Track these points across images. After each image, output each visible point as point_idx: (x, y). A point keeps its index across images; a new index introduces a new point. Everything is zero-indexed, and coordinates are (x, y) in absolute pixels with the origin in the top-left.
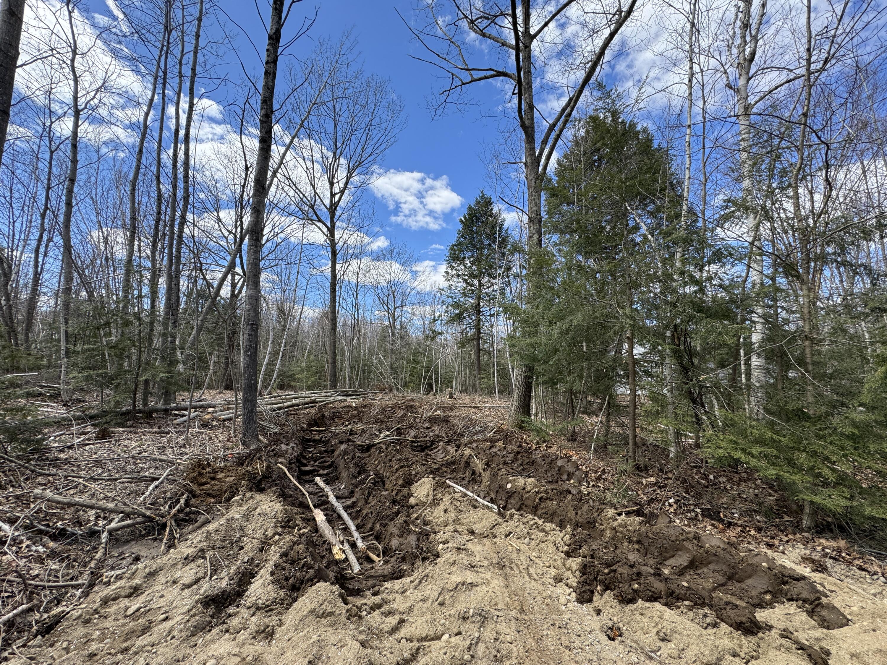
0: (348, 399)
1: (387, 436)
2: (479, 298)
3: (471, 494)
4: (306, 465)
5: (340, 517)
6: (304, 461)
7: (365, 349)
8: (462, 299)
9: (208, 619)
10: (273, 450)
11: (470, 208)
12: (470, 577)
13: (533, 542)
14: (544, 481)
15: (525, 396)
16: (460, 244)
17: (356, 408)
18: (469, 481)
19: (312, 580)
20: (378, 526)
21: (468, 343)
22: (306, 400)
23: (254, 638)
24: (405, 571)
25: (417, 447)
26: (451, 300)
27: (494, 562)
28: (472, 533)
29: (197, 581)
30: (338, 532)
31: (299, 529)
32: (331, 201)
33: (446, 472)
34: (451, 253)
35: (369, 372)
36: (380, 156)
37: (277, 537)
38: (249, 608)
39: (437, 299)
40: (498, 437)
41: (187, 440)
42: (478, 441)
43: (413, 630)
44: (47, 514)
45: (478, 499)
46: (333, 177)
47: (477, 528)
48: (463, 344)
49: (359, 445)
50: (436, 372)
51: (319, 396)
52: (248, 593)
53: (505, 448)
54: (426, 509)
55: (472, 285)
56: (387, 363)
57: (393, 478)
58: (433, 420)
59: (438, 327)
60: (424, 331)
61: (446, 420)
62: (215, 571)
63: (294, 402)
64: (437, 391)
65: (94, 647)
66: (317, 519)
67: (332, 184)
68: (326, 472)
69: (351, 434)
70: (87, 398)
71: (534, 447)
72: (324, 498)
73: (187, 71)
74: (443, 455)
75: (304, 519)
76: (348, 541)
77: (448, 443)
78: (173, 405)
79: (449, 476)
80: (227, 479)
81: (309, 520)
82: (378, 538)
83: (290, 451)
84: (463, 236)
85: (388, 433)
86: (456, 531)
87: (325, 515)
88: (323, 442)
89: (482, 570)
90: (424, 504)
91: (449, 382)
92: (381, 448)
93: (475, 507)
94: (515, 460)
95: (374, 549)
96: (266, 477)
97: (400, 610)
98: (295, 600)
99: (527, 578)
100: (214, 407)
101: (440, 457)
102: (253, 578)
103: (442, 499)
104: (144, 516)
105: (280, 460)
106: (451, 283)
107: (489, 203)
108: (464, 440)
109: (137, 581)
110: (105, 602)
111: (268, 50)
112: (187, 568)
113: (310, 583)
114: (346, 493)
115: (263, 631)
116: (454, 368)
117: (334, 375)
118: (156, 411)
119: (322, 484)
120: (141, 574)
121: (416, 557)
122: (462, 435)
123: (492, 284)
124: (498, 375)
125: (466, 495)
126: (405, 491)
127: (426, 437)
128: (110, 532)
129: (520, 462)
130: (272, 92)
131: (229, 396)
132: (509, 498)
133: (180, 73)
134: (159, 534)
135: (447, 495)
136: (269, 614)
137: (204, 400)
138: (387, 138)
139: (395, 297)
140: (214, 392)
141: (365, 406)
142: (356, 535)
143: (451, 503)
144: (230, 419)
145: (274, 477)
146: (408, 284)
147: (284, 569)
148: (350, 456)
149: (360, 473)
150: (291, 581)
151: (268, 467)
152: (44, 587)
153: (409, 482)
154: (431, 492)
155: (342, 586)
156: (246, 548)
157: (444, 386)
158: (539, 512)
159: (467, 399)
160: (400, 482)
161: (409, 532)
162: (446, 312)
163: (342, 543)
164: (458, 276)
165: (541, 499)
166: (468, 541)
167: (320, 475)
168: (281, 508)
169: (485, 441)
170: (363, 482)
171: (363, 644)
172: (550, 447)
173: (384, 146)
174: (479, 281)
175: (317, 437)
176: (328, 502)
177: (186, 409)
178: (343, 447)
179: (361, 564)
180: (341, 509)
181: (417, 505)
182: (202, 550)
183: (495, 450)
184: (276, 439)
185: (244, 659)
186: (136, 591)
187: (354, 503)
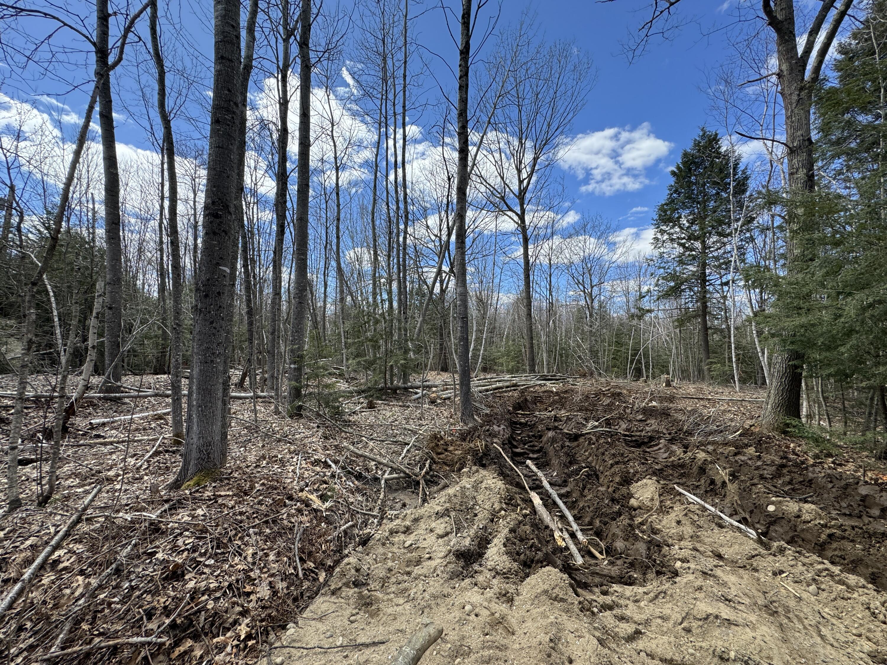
0: (548, 383)
1: (596, 427)
2: (704, 265)
3: (713, 509)
4: (517, 448)
5: (555, 503)
6: (515, 443)
7: (561, 332)
8: (678, 269)
9: (461, 569)
10: (488, 430)
11: (686, 155)
12: (726, 612)
13: (825, 594)
14: (834, 513)
15: (790, 391)
16: (672, 201)
17: (557, 394)
18: (706, 492)
19: (542, 562)
20: (597, 523)
21: (689, 320)
22: (508, 384)
23: (498, 598)
24: (636, 579)
25: (631, 441)
26: (662, 270)
27: (760, 602)
28: (720, 557)
29: (447, 534)
30: (555, 518)
31: (521, 509)
32: (520, 188)
33: (672, 475)
34: (660, 215)
35: (567, 356)
36: (568, 126)
37: (503, 512)
38: (490, 570)
39: (643, 270)
40: (746, 441)
41: (422, 413)
42: (713, 443)
43: (654, 646)
44: (351, 461)
45: (722, 515)
46: (521, 162)
47: (726, 552)
48: (681, 322)
49: (567, 434)
50: (646, 356)
51: (521, 379)
52: (486, 556)
53: (759, 457)
54: (652, 515)
55: (692, 250)
56: (585, 346)
57: (608, 473)
58: (648, 412)
59: (646, 304)
60: (629, 310)
61: (665, 414)
62: (458, 530)
63: (498, 385)
64: (647, 377)
65: (390, 564)
66: (535, 502)
67: (519, 171)
68: (535, 456)
69: (555, 420)
70: (358, 377)
71: (811, 461)
72: (537, 482)
73: (399, 109)
74: (666, 455)
75: (523, 500)
76: (567, 530)
77: (672, 441)
78: (409, 384)
79: (678, 481)
80: (456, 452)
81: (526, 501)
82: (598, 534)
83: (502, 432)
84: (676, 191)
85: (597, 424)
86: (695, 549)
87: (542, 499)
88: (529, 426)
89: (742, 607)
90: (649, 510)
91: (663, 367)
92: (591, 439)
93: (721, 526)
94: (778, 474)
95: (596, 546)
96: (486, 454)
97: (636, 619)
98: (527, 575)
99: (819, 640)
100: (436, 387)
101: (662, 455)
102: (489, 544)
103: (672, 508)
104: (405, 473)
105: (495, 441)
106: (662, 250)
107: (714, 140)
108: (695, 439)
109: (408, 523)
110: (392, 532)
111: (460, 66)
112: (439, 522)
113: (540, 565)
114: (560, 481)
115: (505, 595)
116: (670, 351)
117: (532, 360)
118: (399, 388)
119: (534, 468)
120: (410, 518)
121: (648, 567)
122: (690, 433)
123: (724, 244)
124: (738, 360)
125: (705, 509)
126: (624, 490)
127: (642, 431)
128: (386, 480)
129: (787, 478)
130: (466, 104)
131: (446, 377)
132: (772, 523)
133: (394, 113)
134: (415, 489)
135: (678, 504)
136: (507, 581)
137: (428, 381)
138: (575, 104)
139: (591, 275)
140: (434, 373)
141: (566, 392)
142: (575, 527)
143: (686, 515)
144: (449, 398)
145: (493, 455)
146: (606, 258)
147: (515, 544)
148: (559, 445)
149: (571, 463)
150: (522, 556)
151: (486, 446)
152: (358, 512)
153: (627, 481)
154: (657, 497)
155: (570, 576)
156: (480, 516)
157: (657, 371)
158: (829, 553)
159: (691, 388)
160: (617, 479)
161: (636, 538)
162: (657, 285)
163: (561, 530)
164: (672, 240)
165: (830, 536)
166: (716, 566)
167: (530, 459)
168: (503, 486)
169: (726, 444)
170: (576, 472)
171: (601, 642)
172: (841, 465)
173: (571, 115)
174: (703, 242)
175: (523, 421)
176: (542, 487)
177: (418, 388)
178: (550, 434)
179: (583, 556)
180: (556, 496)
181: (640, 508)
182: (447, 510)
183: (743, 458)
184: (489, 419)
185: (493, 614)
186: (407, 531)
187: (568, 492)
